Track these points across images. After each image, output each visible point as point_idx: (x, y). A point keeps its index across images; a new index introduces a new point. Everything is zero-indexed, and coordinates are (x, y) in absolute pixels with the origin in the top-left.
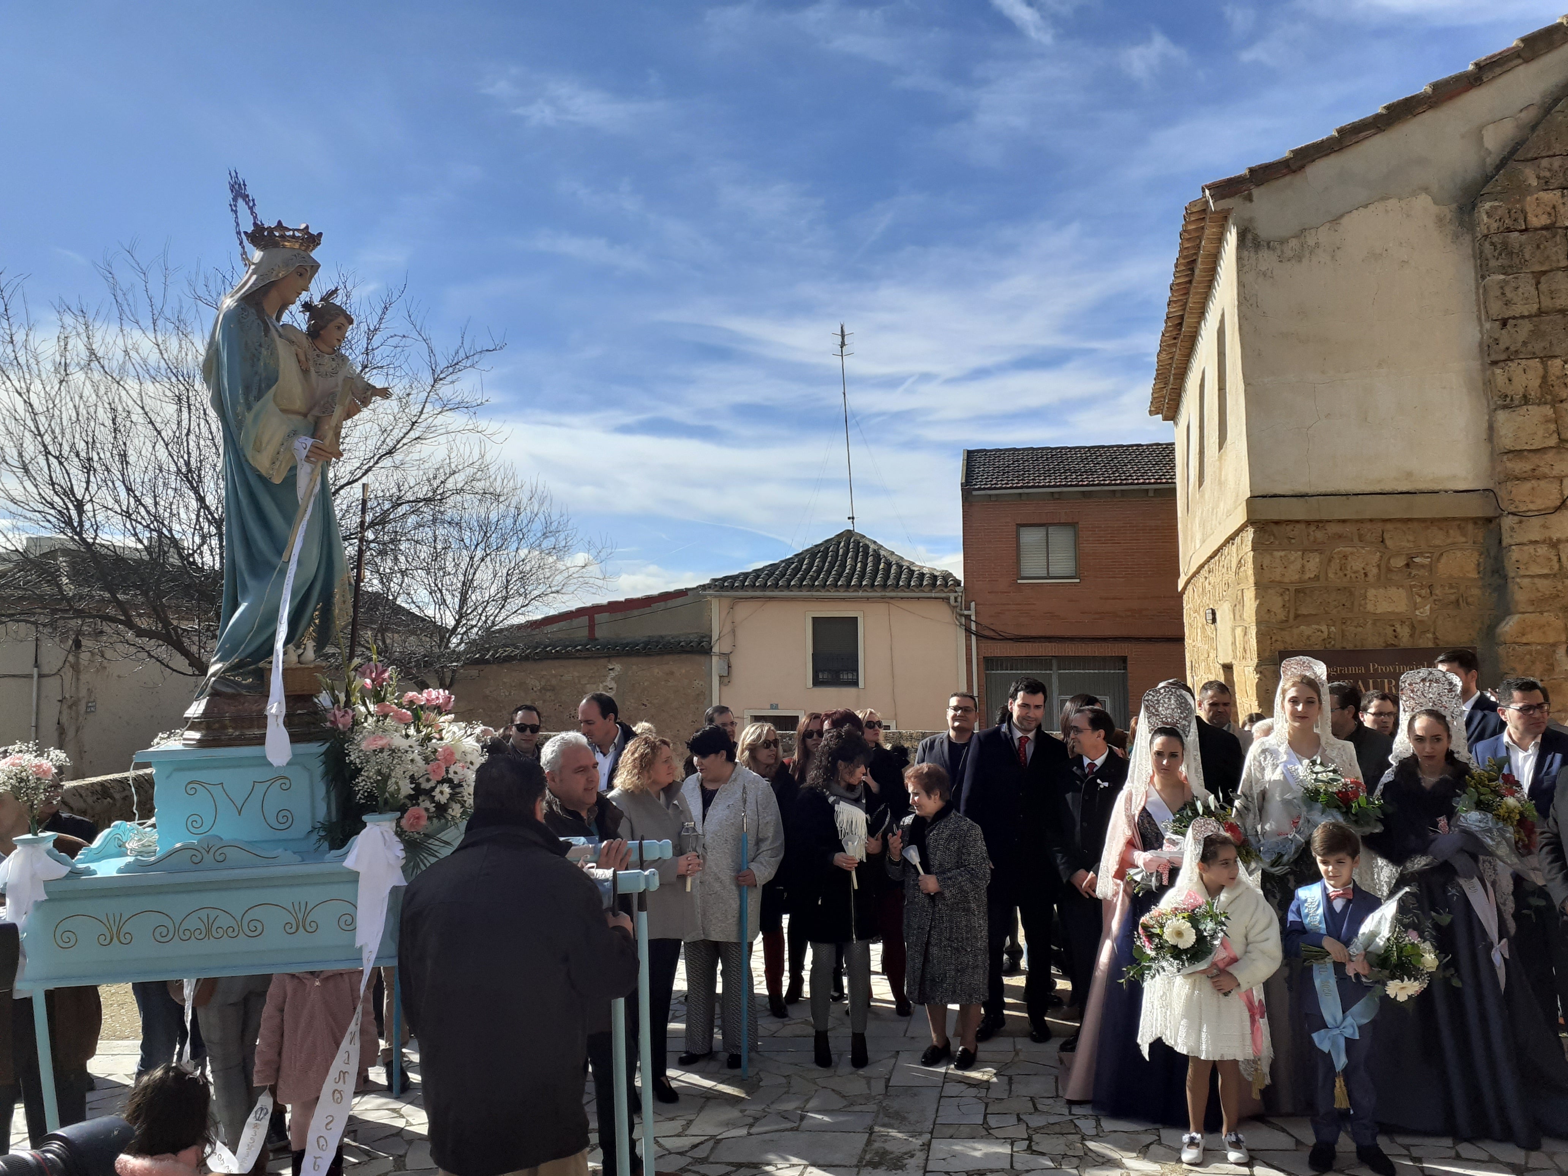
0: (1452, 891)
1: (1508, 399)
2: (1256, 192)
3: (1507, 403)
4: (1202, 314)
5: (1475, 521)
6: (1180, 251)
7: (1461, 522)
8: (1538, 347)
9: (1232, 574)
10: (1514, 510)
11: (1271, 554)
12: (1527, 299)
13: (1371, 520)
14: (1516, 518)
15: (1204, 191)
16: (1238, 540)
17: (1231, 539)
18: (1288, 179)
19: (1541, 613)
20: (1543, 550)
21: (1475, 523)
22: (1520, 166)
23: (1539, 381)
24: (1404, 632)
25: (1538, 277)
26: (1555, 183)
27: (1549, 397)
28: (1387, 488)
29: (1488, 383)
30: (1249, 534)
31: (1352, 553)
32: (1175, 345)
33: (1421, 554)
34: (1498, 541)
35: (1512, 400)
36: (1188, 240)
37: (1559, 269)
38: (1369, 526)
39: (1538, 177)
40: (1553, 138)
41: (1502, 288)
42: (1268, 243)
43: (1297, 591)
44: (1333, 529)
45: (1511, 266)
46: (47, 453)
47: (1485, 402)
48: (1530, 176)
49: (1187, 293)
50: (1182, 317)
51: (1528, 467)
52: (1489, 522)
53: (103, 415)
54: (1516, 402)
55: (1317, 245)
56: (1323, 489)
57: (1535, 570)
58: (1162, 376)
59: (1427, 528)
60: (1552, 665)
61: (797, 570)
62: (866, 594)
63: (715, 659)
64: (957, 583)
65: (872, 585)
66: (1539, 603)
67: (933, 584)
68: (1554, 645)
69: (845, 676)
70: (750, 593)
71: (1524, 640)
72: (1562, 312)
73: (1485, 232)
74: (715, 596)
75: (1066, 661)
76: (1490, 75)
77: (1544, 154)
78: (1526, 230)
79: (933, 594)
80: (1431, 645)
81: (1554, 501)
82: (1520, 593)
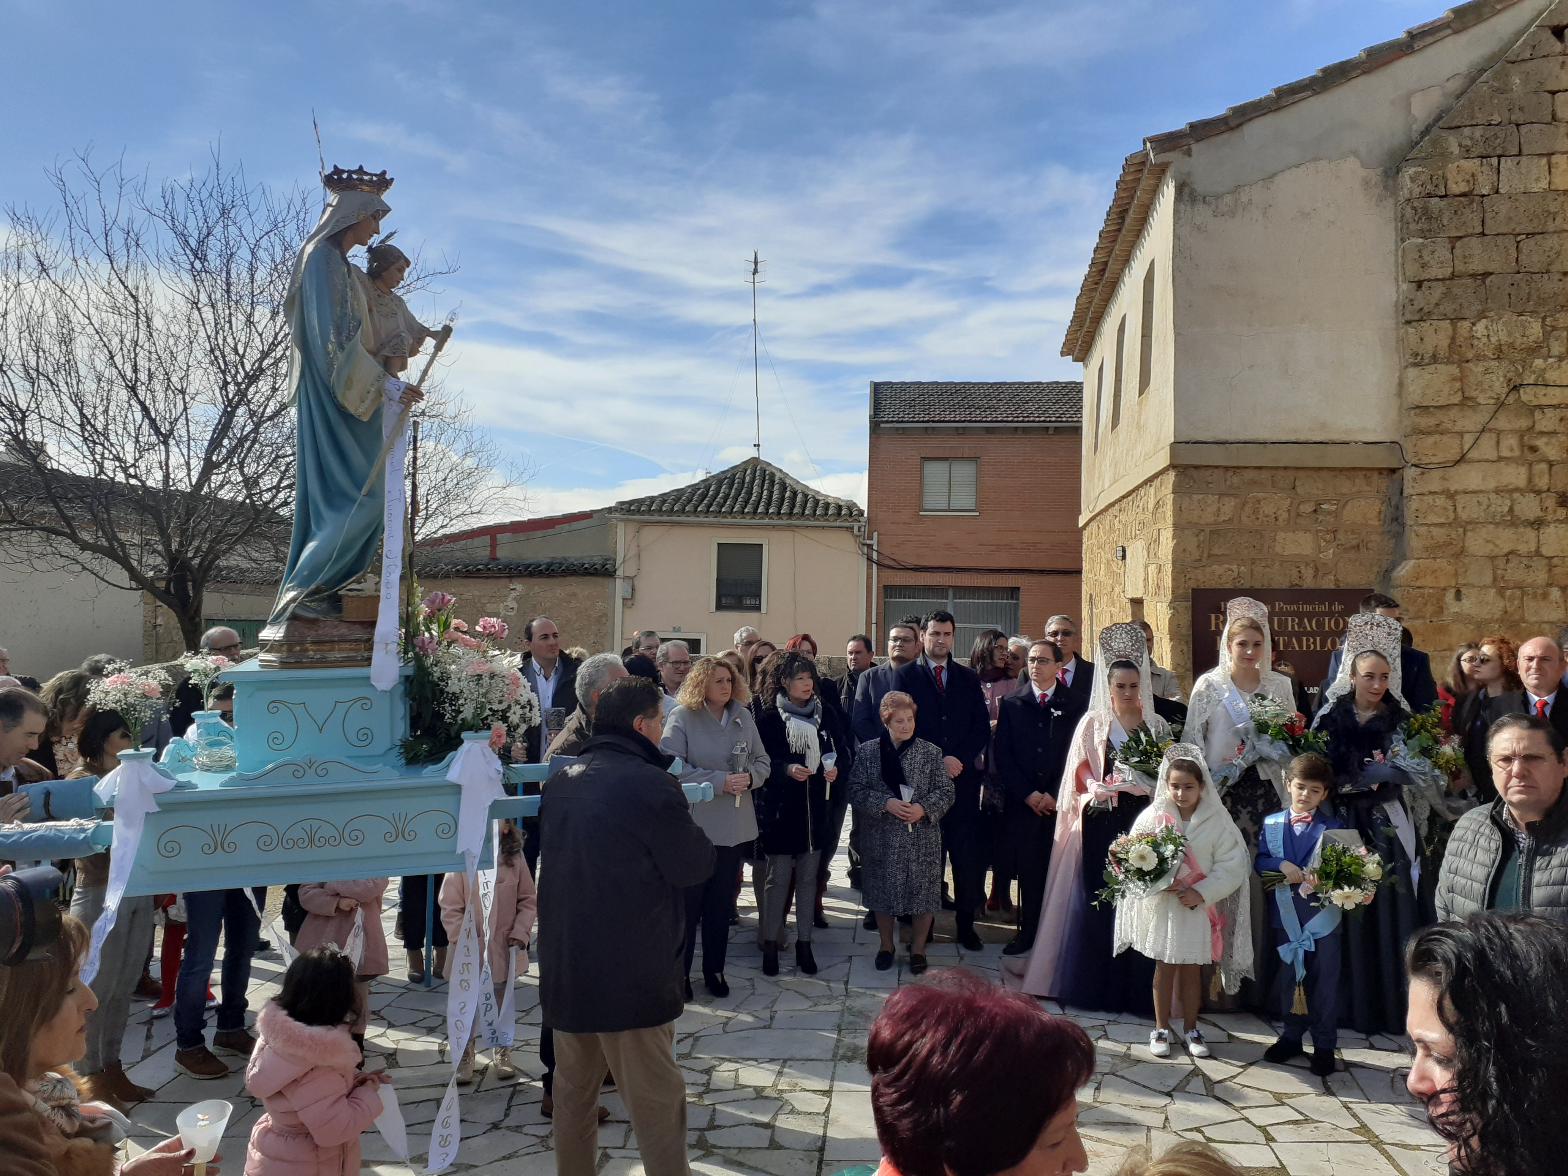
0: (1377, 815)
1: (1419, 358)
2: (1195, 147)
3: (1418, 361)
4: (1126, 260)
5: (1380, 471)
6: (1115, 199)
7: (1367, 472)
8: (1449, 308)
9: (1149, 515)
10: (1417, 462)
11: (1190, 497)
12: (1442, 262)
13: (1285, 468)
14: (1419, 470)
15: (1145, 144)
16: (1157, 482)
17: (1150, 481)
18: (1226, 136)
19: (1435, 559)
20: (1441, 501)
21: (1381, 473)
22: (1444, 134)
23: (1449, 341)
24: (1308, 573)
25: (1454, 242)
26: (1476, 151)
27: (1456, 357)
28: (1302, 438)
29: (1401, 342)
30: (1170, 477)
31: (1265, 499)
32: (1095, 289)
33: (1327, 501)
34: (1398, 491)
35: (1422, 359)
36: (1124, 190)
37: (1472, 235)
38: (1282, 473)
39: (1460, 145)
40: (1477, 108)
41: (1420, 251)
42: (1204, 198)
43: (1212, 532)
44: (1249, 475)
45: (1429, 231)
47: (1397, 359)
48: (1453, 143)
49: (1115, 241)
50: (1106, 263)
51: (1432, 421)
52: (1393, 473)
54: (1426, 361)
55: (1250, 202)
56: (1242, 437)
57: (1432, 519)
58: (1078, 320)
59: (1336, 476)
60: (1441, 608)
61: (704, 496)
62: (772, 522)
63: (619, 582)
64: (861, 513)
65: (779, 513)
66: (1433, 550)
67: (839, 514)
68: (1445, 589)
69: (748, 602)
70: (657, 518)
71: (1418, 584)
72: (1473, 276)
73: (1408, 196)
74: (622, 520)
75: (961, 591)
76: (1422, 44)
77: (1467, 123)
78: (1446, 196)
79: (838, 524)
80: (1332, 586)
81: (1455, 455)
82: (1416, 540)
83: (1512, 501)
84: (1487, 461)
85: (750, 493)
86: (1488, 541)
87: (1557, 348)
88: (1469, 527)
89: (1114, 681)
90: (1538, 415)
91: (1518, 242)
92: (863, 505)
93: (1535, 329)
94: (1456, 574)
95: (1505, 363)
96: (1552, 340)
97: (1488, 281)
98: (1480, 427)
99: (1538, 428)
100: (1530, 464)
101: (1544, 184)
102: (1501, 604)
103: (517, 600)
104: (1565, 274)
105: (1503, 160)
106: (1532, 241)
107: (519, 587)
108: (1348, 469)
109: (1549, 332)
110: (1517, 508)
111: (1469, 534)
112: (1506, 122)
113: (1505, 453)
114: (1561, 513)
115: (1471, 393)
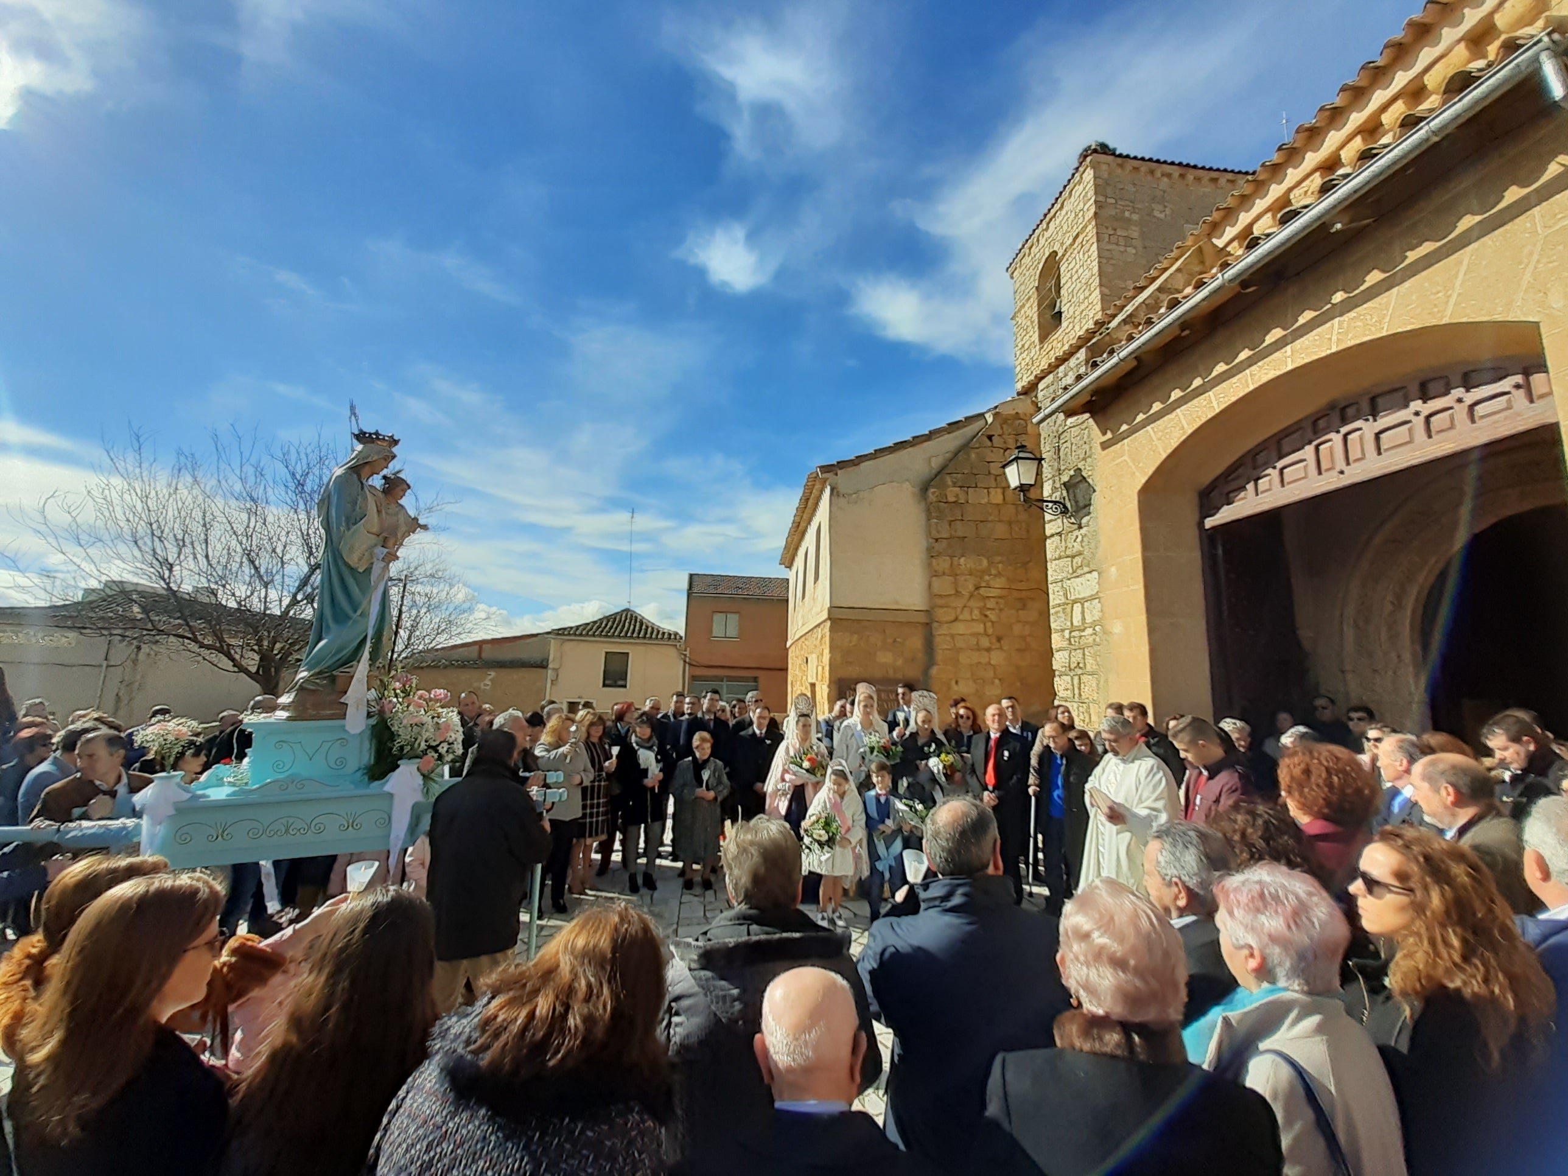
1: (937, 573)
2: (839, 472)
4: (809, 522)
5: (922, 623)
6: (803, 495)
7: (916, 624)
8: (949, 551)
9: (818, 642)
10: (937, 620)
11: (837, 634)
12: (946, 531)
13: (880, 621)
14: (938, 624)
15: (817, 468)
16: (822, 626)
17: (818, 625)
18: (853, 468)
19: (947, 665)
20: (948, 638)
21: (923, 625)
22: (945, 476)
23: (949, 566)
24: (891, 671)
25: (950, 523)
26: (960, 484)
27: (953, 573)
28: (888, 607)
29: (930, 565)
30: (828, 623)
31: (871, 636)
32: (795, 534)
33: (899, 637)
34: (931, 634)
36: (808, 489)
37: (958, 520)
38: (879, 623)
39: (952, 481)
40: (957, 466)
41: (936, 525)
42: (843, 495)
43: (848, 651)
44: (864, 624)
45: (940, 517)
46: (153, 534)
47: (928, 573)
50: (799, 522)
51: (943, 602)
52: (928, 625)
53: (197, 514)
54: (940, 574)
55: (864, 498)
56: (860, 606)
57: (945, 647)
58: (787, 548)
59: (903, 626)
60: (949, 688)
61: (599, 627)
62: (634, 641)
63: (550, 672)
64: (681, 638)
65: (638, 637)
66: (946, 661)
67: (670, 638)
68: (951, 680)
69: (621, 683)
70: (572, 638)
71: (940, 678)
72: (959, 538)
73: (930, 501)
74: (553, 639)
75: (731, 679)
76: (933, 437)
77: (954, 471)
78: (947, 502)
79: (669, 643)
81: (952, 618)
82: (939, 656)
83: (978, 639)
84: (967, 621)
85: (624, 626)
86: (968, 658)
87: (994, 572)
88: (960, 651)
89: (801, 724)
90: (987, 600)
91: (977, 525)
92: (682, 634)
93: (985, 563)
94: (956, 673)
95: (973, 577)
96: (992, 567)
97: (965, 540)
98: (963, 605)
100: (985, 623)
101: (986, 500)
102: (975, 687)
103: (491, 680)
106: (982, 525)
107: (493, 674)
108: (907, 622)
109: (991, 563)
110: (980, 643)
111: (960, 654)
112: (970, 472)
113: (974, 617)
114: (998, 645)
115: (960, 589)
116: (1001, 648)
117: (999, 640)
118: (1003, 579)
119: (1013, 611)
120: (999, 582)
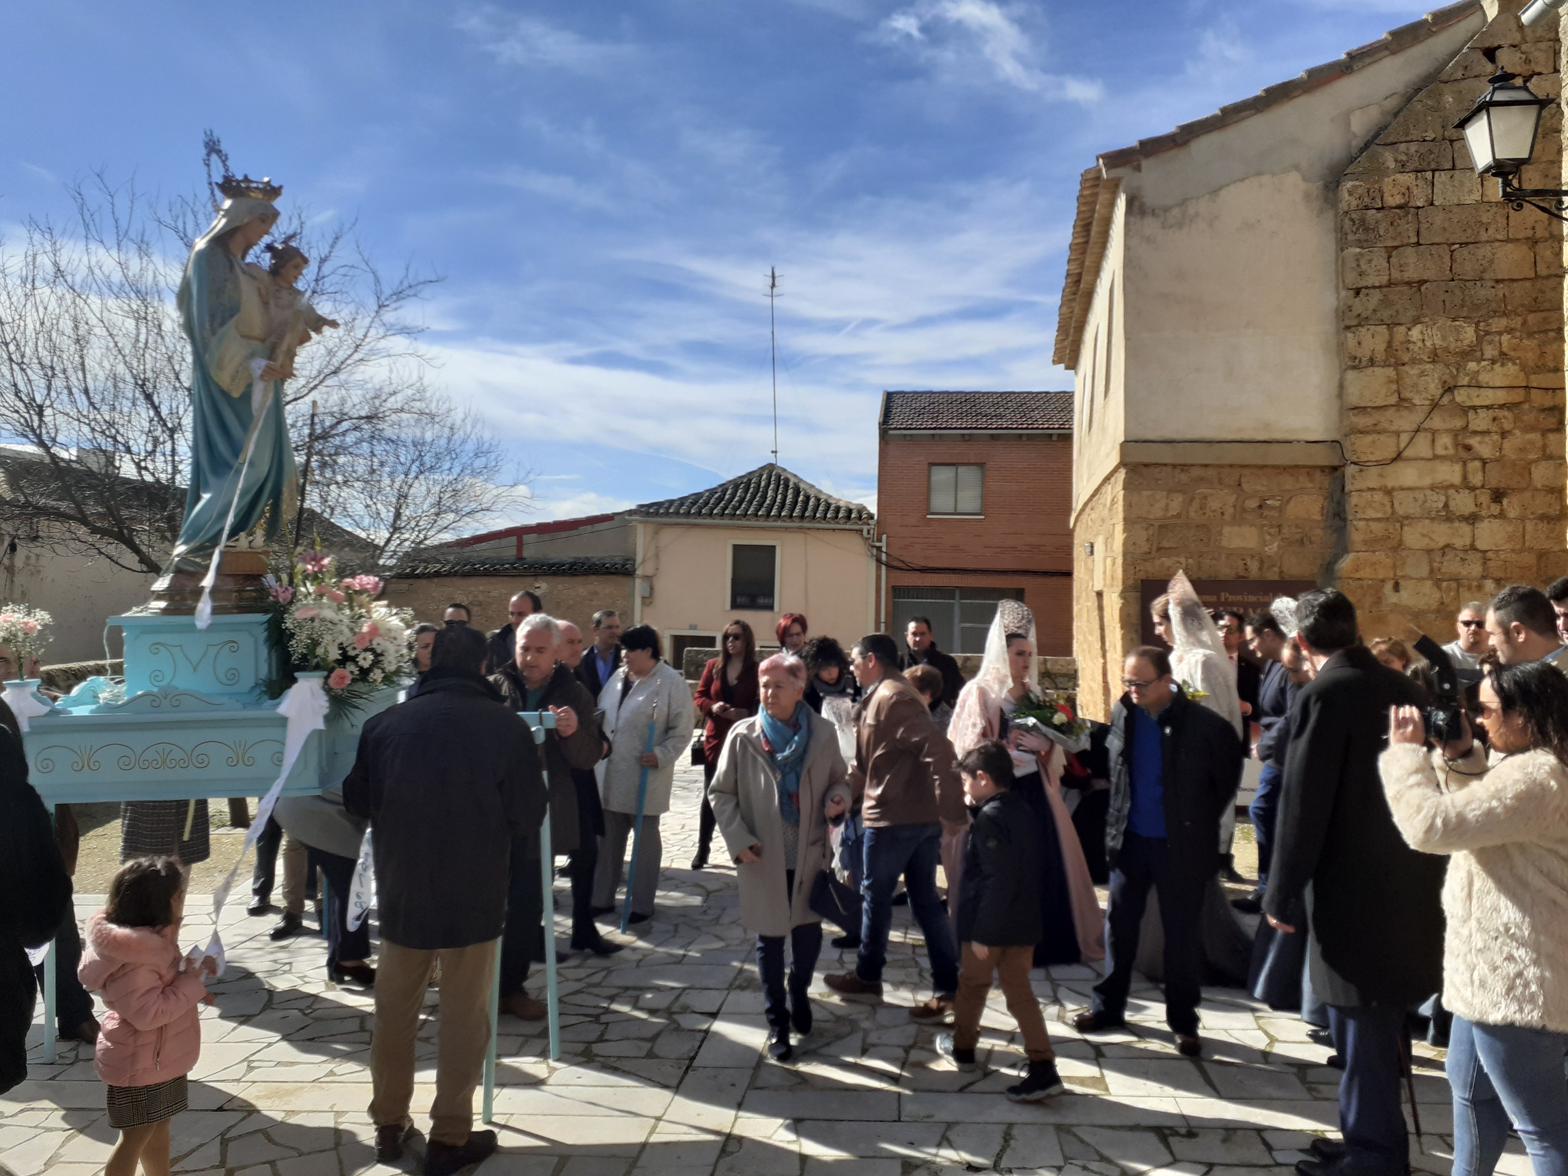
1: (1357, 361)
2: (1145, 163)
3: (1356, 364)
4: (1097, 271)
5: (1322, 469)
6: (1078, 214)
7: (1310, 469)
8: (1385, 314)
9: (1106, 511)
10: (1356, 460)
11: (1140, 493)
12: (1379, 271)
13: (1231, 466)
14: (1357, 468)
15: (1098, 160)
16: (1113, 479)
17: (1107, 479)
18: (1174, 152)
19: (1374, 552)
20: (1378, 497)
21: (1323, 471)
22: (1381, 150)
23: (1384, 346)
24: (1254, 566)
25: (1390, 251)
26: (1411, 166)
27: (1393, 360)
28: (1247, 438)
29: (1341, 346)
30: (1122, 475)
31: (1212, 495)
32: (1073, 300)
33: (1272, 497)
34: (1341, 488)
35: (1360, 361)
36: (1085, 204)
37: (1408, 245)
38: (1228, 470)
39: (1396, 161)
40: (1412, 125)
41: (1357, 260)
42: (1153, 211)
43: (1161, 527)
44: (1196, 472)
45: (1367, 241)
47: (1337, 362)
48: (1389, 159)
49: (1084, 253)
50: (1080, 275)
51: (1370, 422)
52: (1335, 470)
54: (1364, 364)
55: (1197, 214)
56: (1189, 436)
57: (1370, 513)
58: (1063, 328)
59: (1280, 474)
60: (1379, 598)
61: (720, 499)
62: (784, 524)
63: (638, 581)
64: (871, 517)
65: (791, 516)
66: (1372, 543)
67: (848, 517)
68: (1383, 581)
69: (761, 601)
70: (675, 520)
71: (1357, 576)
72: (1409, 283)
73: (1346, 209)
74: (641, 522)
75: (968, 592)
76: (1360, 64)
77: (1403, 139)
78: (1383, 208)
79: (847, 527)
80: (1277, 578)
81: (1391, 453)
82: (1357, 534)
83: (1447, 497)
84: (1422, 459)
85: (764, 497)
86: (1424, 536)
87: (1490, 352)
88: (1406, 522)
90: (1471, 414)
91: (1452, 252)
92: (873, 509)
93: (1469, 334)
94: (1394, 567)
95: (1440, 367)
96: (1485, 343)
97: (1423, 288)
98: (1415, 427)
99: (1472, 426)
100: (1465, 463)
101: (1477, 196)
102: (1437, 595)
104: (1498, 281)
105: (1437, 174)
106: (1465, 251)
107: (547, 585)
108: (1291, 467)
109: (1482, 337)
110: (1452, 504)
111: (1406, 528)
112: (1439, 138)
113: (1440, 451)
114: (1495, 509)
115: (1407, 394)
116: (1502, 515)
117: (1498, 496)
118: (1512, 368)
119: (1535, 437)
120: (1501, 375)
